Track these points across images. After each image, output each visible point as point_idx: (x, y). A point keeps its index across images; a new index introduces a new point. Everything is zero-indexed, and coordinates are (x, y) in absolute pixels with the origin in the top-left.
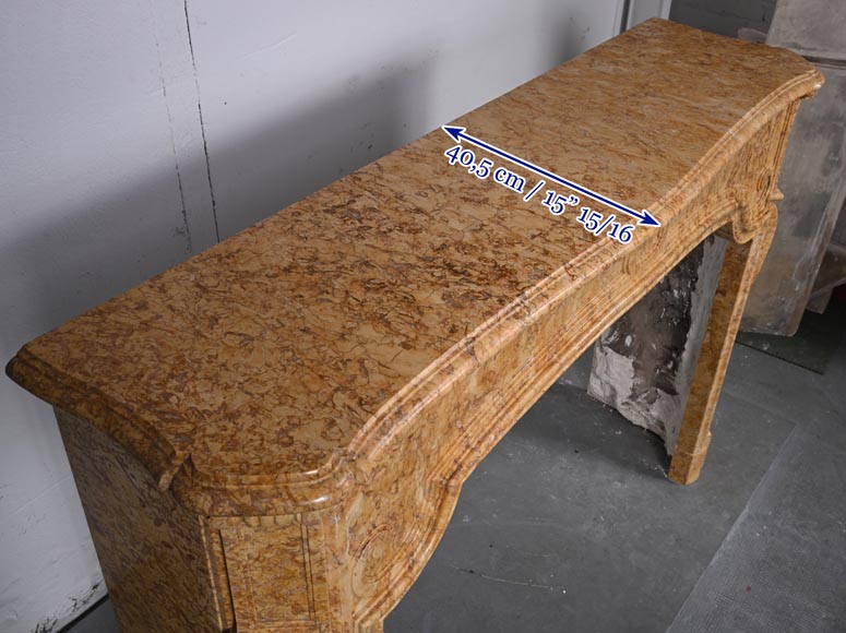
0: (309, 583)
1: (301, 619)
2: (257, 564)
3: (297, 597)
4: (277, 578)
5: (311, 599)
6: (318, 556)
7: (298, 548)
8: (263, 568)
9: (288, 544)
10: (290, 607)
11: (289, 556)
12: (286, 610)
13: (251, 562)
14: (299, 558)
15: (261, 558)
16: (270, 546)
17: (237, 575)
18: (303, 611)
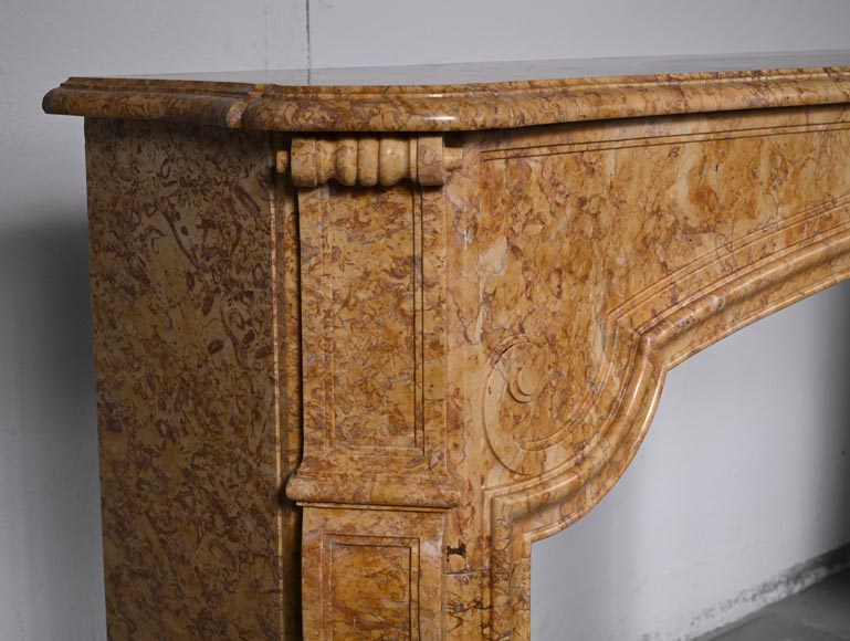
0: (419, 360)
1: (401, 443)
2: (345, 314)
3: (398, 396)
4: (372, 349)
5: (419, 399)
6: (434, 293)
7: (407, 281)
8: (353, 322)
9: (392, 273)
10: (385, 417)
11: (392, 299)
12: (379, 422)
13: (337, 307)
14: (407, 306)
15: (352, 301)
16: (367, 274)
17: (314, 326)
18: (406, 428)
